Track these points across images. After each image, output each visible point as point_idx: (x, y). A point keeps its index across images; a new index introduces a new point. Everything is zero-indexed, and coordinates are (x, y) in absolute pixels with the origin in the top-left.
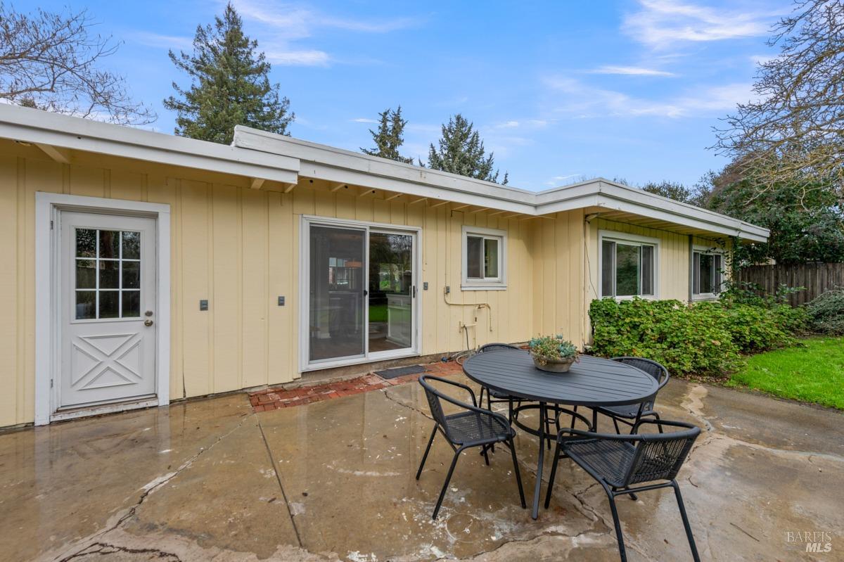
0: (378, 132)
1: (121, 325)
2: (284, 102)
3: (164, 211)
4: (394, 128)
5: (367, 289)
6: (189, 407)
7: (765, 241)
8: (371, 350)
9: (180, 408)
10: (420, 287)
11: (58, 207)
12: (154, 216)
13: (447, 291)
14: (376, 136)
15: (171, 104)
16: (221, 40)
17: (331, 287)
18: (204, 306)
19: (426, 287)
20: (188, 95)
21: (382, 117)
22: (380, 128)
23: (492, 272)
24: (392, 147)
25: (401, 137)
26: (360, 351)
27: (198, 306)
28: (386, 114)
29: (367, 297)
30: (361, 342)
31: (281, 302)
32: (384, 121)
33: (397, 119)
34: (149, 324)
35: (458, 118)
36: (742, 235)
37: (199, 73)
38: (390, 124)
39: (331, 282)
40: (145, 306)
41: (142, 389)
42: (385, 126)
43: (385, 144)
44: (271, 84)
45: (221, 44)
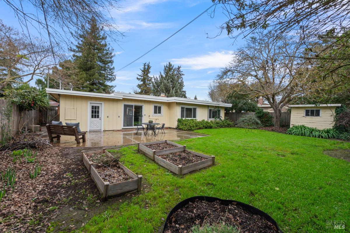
0: (143, 69)
1: (97, 119)
2: (111, 50)
3: (103, 103)
4: (147, 69)
5: (134, 115)
6: (106, 132)
7: (231, 107)
8: (134, 126)
9: (104, 132)
10: (144, 115)
11: (90, 103)
12: (101, 104)
13: (149, 116)
14: (142, 71)
15: (71, 50)
16: (89, 28)
17: (127, 115)
18: (108, 117)
19: (145, 115)
20: (77, 46)
21: (144, 65)
22: (143, 68)
23: (160, 112)
24: (147, 74)
25: (150, 71)
26: (132, 126)
27: (107, 117)
28: (145, 64)
29: (134, 117)
30: (132, 124)
31: (119, 117)
32: (145, 66)
33: (148, 66)
34: (100, 119)
35: (169, 63)
36: (220, 106)
37: (81, 39)
38: (146, 67)
39: (127, 114)
40: (100, 117)
41: (99, 129)
42: (145, 67)
43: (145, 73)
44: (107, 43)
45: (89, 29)
